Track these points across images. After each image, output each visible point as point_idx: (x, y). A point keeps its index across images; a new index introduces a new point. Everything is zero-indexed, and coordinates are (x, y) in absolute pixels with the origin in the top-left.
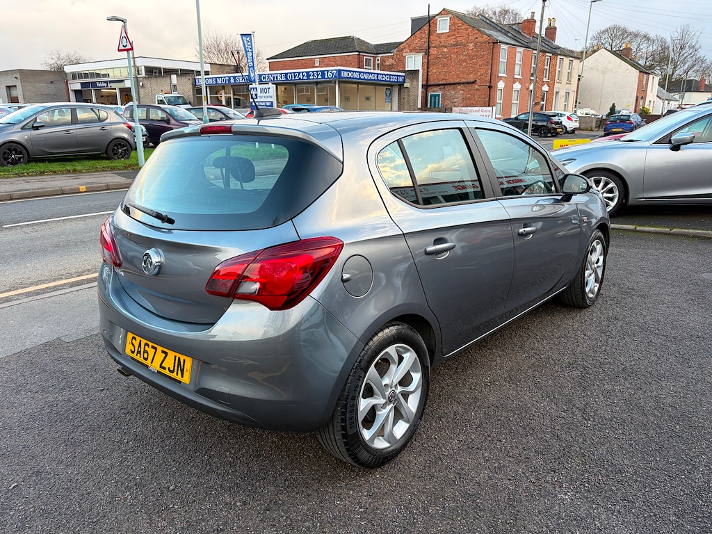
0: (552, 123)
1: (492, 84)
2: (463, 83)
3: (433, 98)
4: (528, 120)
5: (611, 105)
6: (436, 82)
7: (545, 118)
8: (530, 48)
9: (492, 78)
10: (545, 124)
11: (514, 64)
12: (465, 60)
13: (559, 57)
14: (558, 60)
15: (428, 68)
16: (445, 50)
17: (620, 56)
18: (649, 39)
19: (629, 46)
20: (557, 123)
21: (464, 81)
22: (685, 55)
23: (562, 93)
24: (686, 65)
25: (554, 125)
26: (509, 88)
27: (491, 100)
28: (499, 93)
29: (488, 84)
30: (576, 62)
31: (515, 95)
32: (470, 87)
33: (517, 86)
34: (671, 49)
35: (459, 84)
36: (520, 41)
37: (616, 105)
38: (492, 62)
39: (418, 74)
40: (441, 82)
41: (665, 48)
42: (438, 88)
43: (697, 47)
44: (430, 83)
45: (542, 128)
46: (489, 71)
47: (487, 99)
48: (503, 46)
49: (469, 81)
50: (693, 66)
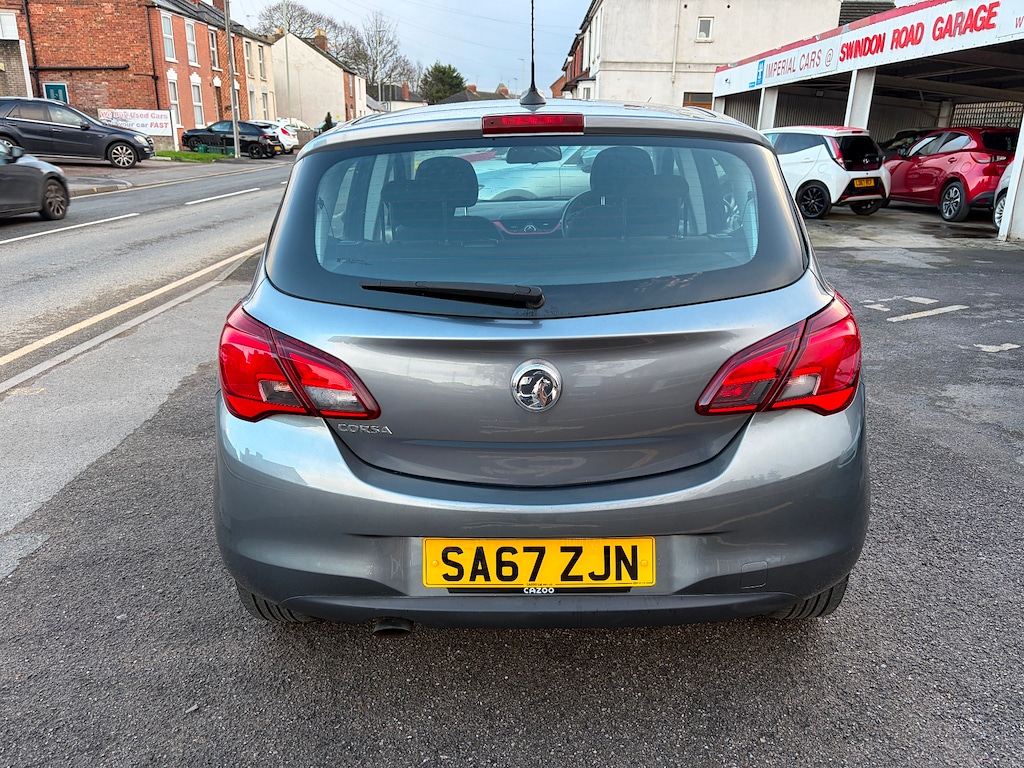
0: (265, 138)
1: (157, 73)
2: (105, 69)
3: (52, 91)
4: (232, 133)
5: (326, 115)
6: (53, 64)
7: (254, 131)
8: (203, 21)
9: (157, 63)
10: (255, 138)
11: (185, 45)
12: (101, 31)
13: (245, 39)
14: (244, 44)
15: (32, 39)
16: (61, 10)
17: (313, 47)
18: (335, 26)
19: (322, 33)
20: (273, 138)
21: (105, 65)
22: (384, 53)
23: (258, 94)
24: (387, 66)
25: (269, 141)
26: (184, 81)
27: (161, 99)
28: (171, 88)
29: (152, 73)
30: (266, 48)
31: (194, 92)
32: (119, 75)
33: (195, 79)
34: (365, 42)
35: (99, 69)
36: (185, 8)
37: (331, 115)
38: (152, 36)
39: (18, 48)
40: (62, 65)
41: (358, 41)
42: (58, 75)
43: (395, 43)
44: (41, 65)
45: (254, 145)
46: (149, 51)
47: (153, 97)
48: (163, 13)
49: (115, 65)
50: (395, 67)
